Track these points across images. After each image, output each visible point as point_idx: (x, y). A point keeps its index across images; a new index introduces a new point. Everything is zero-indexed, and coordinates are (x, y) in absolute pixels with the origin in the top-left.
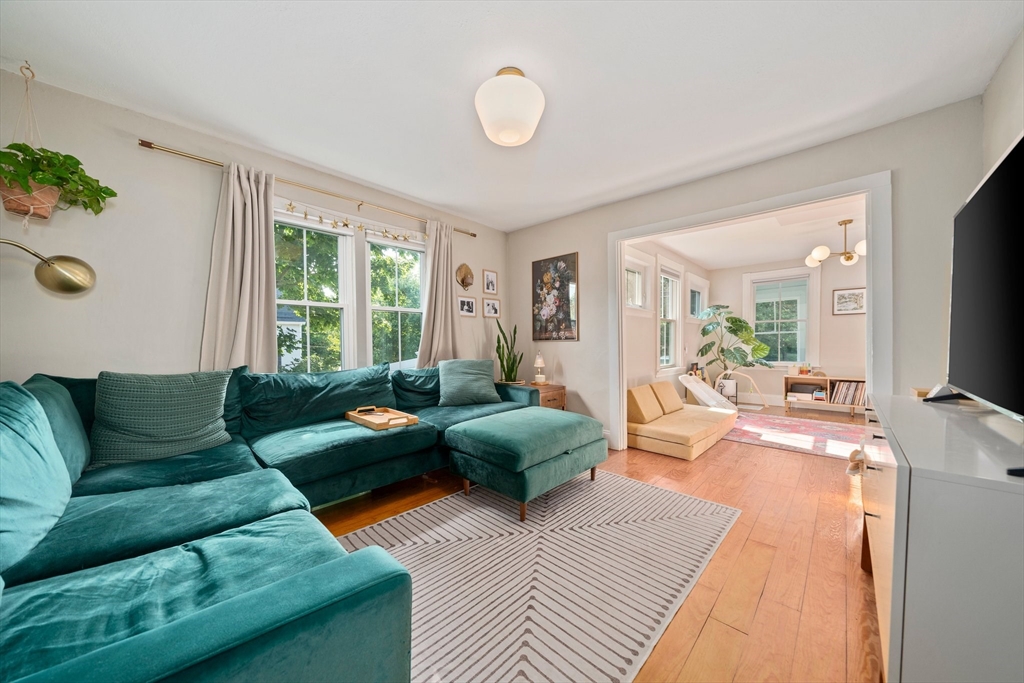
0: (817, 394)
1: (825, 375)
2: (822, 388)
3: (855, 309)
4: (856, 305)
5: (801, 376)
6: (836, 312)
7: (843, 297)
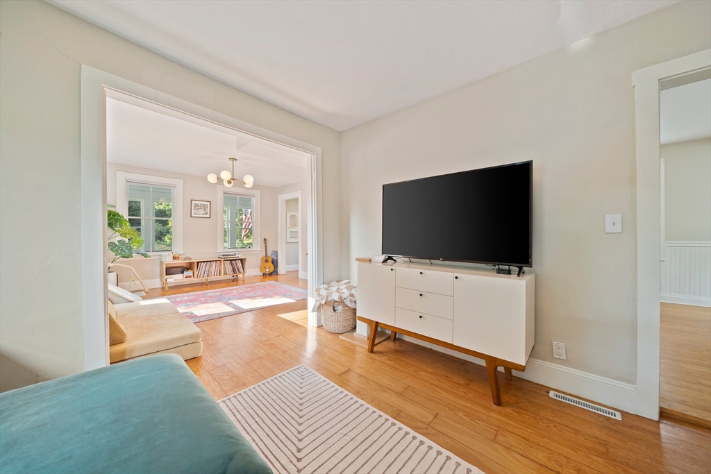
0: (186, 273)
1: (191, 259)
2: (188, 269)
3: (203, 214)
4: (204, 212)
5: (175, 261)
6: (193, 215)
7: (196, 205)
